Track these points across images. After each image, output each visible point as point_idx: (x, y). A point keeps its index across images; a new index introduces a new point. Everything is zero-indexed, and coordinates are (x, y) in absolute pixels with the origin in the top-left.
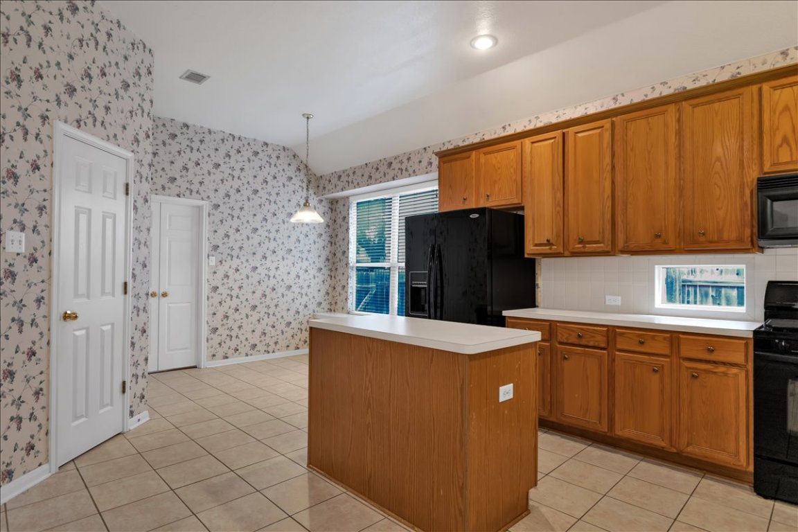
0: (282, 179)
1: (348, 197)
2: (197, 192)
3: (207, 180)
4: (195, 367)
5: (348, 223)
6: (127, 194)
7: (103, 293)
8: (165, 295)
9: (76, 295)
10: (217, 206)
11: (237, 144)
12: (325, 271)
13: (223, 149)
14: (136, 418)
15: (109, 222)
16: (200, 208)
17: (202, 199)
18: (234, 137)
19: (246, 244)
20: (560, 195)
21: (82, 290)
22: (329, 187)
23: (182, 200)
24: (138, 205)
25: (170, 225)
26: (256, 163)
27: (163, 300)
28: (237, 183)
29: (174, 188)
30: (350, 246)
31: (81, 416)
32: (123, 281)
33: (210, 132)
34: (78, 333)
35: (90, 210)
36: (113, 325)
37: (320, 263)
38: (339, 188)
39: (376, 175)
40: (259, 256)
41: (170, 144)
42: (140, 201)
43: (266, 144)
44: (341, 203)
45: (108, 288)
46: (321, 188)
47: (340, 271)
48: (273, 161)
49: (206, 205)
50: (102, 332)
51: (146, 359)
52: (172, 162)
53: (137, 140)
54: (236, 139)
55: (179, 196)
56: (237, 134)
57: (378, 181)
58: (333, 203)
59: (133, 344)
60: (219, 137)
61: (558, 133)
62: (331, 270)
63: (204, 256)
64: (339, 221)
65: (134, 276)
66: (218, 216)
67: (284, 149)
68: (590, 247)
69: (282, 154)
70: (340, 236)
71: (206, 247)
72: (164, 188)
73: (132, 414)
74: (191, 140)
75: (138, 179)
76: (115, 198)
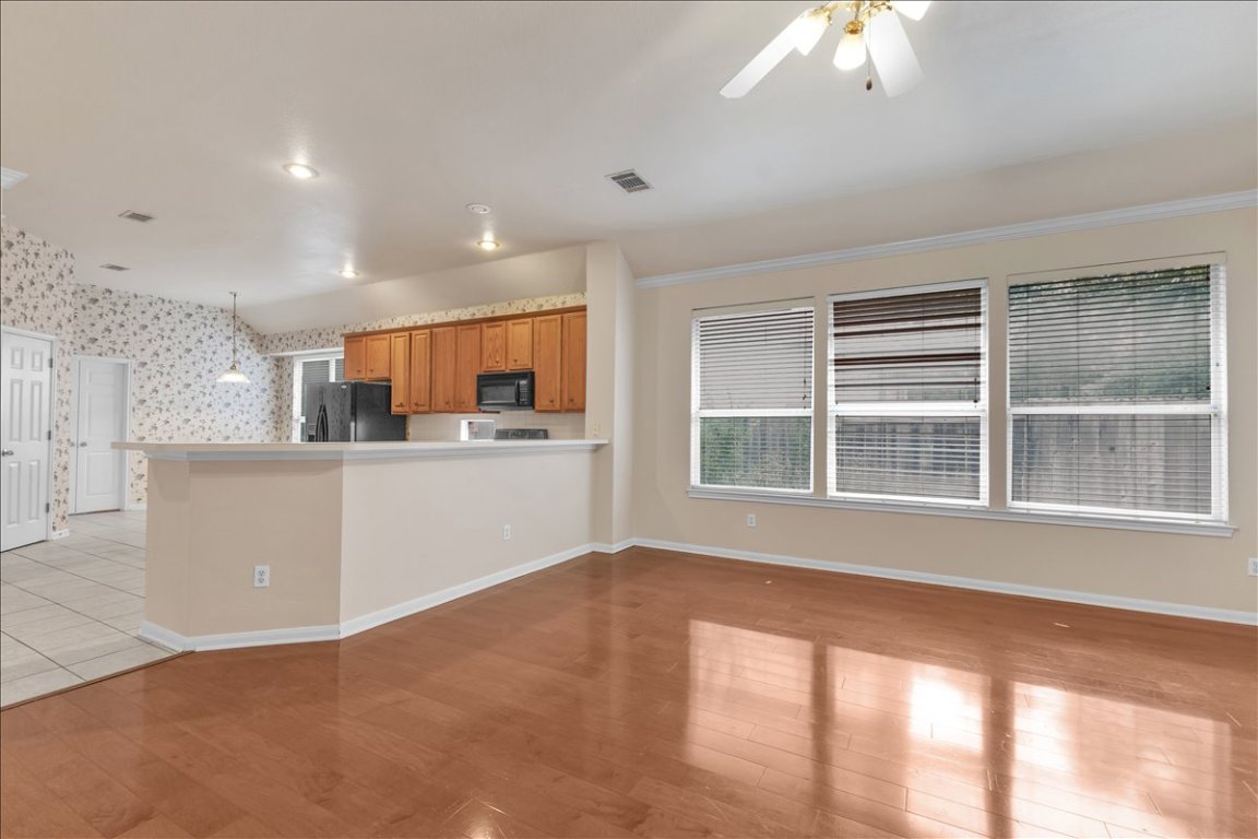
0: (219, 339)
1: (292, 357)
2: (121, 351)
3: (132, 340)
4: (118, 510)
5: (292, 379)
6: (51, 366)
7: (31, 438)
8: (84, 445)
9: (11, 439)
10: (144, 364)
11: (167, 307)
12: (270, 424)
13: (151, 312)
14: (58, 532)
15: (37, 388)
16: (124, 366)
17: (127, 357)
18: (163, 301)
19: (177, 398)
20: (407, 374)
21: (16, 435)
22: (271, 347)
23: (103, 358)
24: (61, 373)
25: (90, 380)
26: (190, 323)
27: (81, 448)
28: (167, 343)
29: (95, 348)
30: (294, 400)
31: (14, 522)
32: (47, 430)
33: (136, 296)
34: (12, 465)
35: (21, 381)
36: (39, 462)
37: (265, 415)
38: (280, 349)
39: (310, 342)
40: (192, 409)
41: (90, 308)
42: (63, 371)
43: (201, 307)
44: (286, 361)
45: (35, 435)
46: (264, 347)
47: (286, 423)
48: (209, 322)
49: (131, 362)
50: (31, 466)
51: (67, 490)
52: (93, 325)
53: (60, 326)
54: (166, 303)
55: (100, 355)
56: (167, 299)
57: (312, 348)
58: (279, 360)
59: (56, 477)
60: (146, 301)
61: (407, 334)
62: (276, 422)
63: (129, 410)
64: (285, 377)
65: (57, 426)
66: (145, 373)
67: (222, 311)
68: (421, 409)
69: (220, 315)
70: (286, 392)
71: (131, 401)
72: (83, 348)
73: (54, 528)
74: (115, 304)
75: (61, 355)
76: (41, 370)
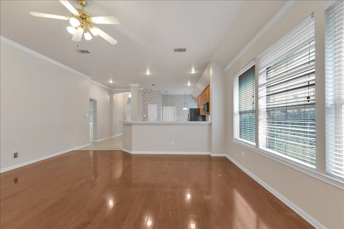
2: (174, 105)
3: (176, 103)
6: (156, 109)
10: (178, 107)
13: (178, 98)
16: (175, 108)
23: (172, 107)
24: (158, 110)
28: (181, 103)
29: (171, 105)
43: (181, 95)
48: (188, 98)
49: (176, 107)
53: (158, 103)
60: (177, 96)
65: (158, 119)
66: (178, 109)
67: (190, 95)
71: (176, 114)
74: (173, 97)
75: (158, 107)
